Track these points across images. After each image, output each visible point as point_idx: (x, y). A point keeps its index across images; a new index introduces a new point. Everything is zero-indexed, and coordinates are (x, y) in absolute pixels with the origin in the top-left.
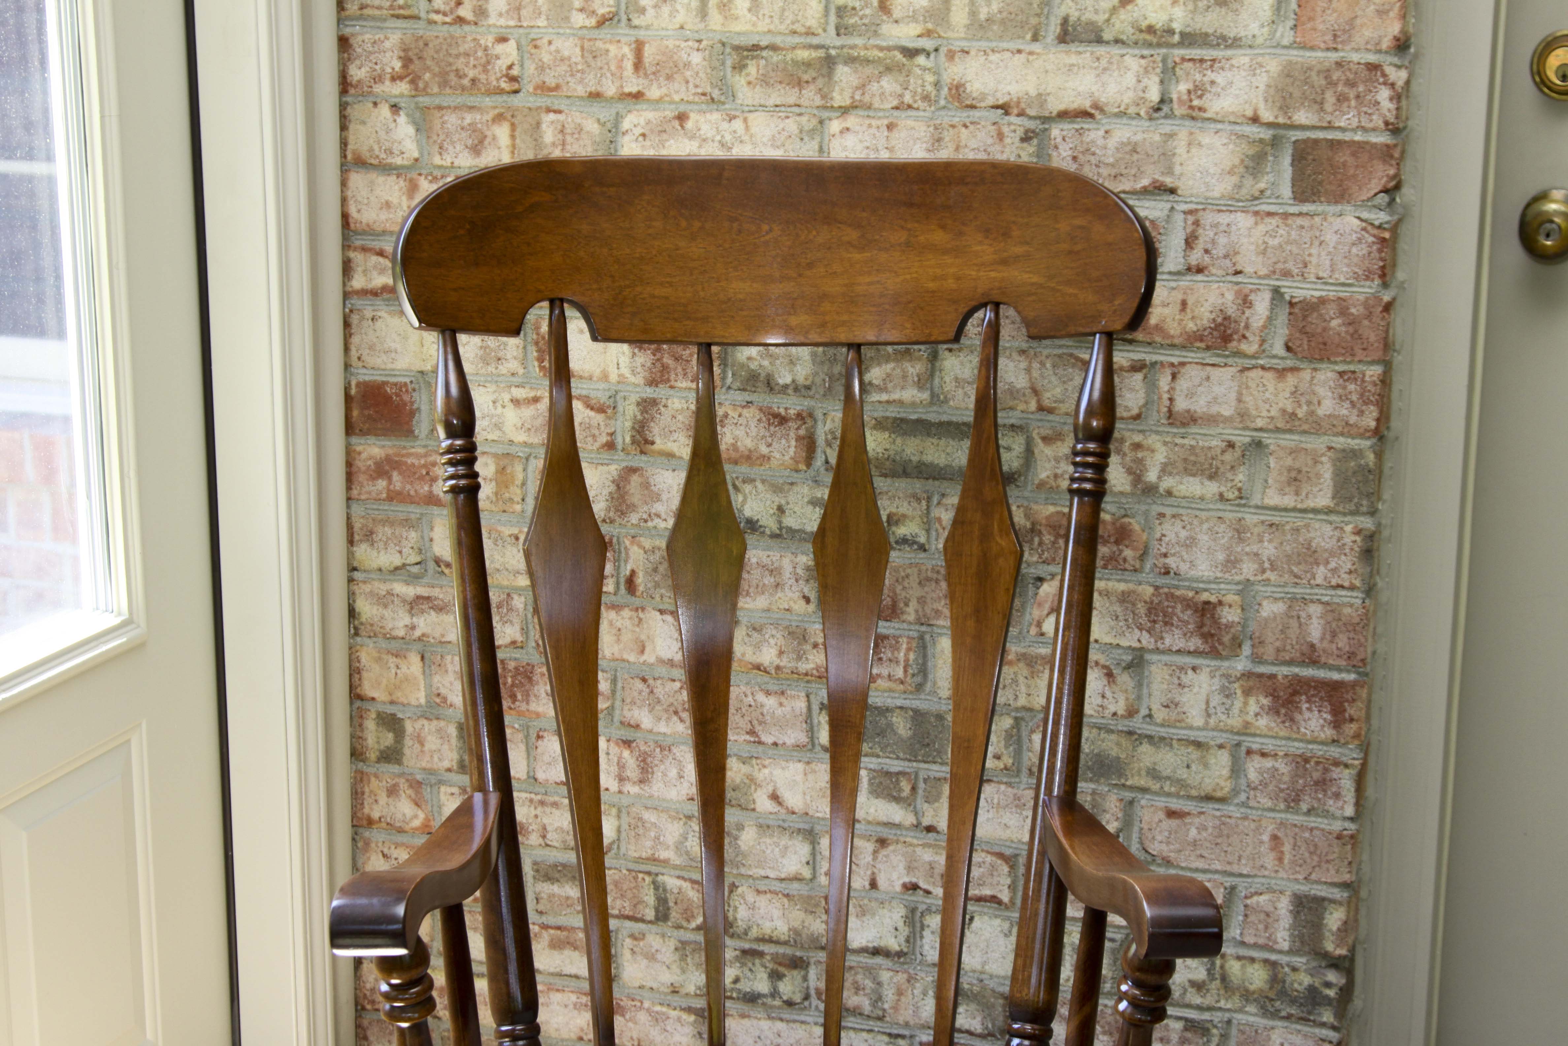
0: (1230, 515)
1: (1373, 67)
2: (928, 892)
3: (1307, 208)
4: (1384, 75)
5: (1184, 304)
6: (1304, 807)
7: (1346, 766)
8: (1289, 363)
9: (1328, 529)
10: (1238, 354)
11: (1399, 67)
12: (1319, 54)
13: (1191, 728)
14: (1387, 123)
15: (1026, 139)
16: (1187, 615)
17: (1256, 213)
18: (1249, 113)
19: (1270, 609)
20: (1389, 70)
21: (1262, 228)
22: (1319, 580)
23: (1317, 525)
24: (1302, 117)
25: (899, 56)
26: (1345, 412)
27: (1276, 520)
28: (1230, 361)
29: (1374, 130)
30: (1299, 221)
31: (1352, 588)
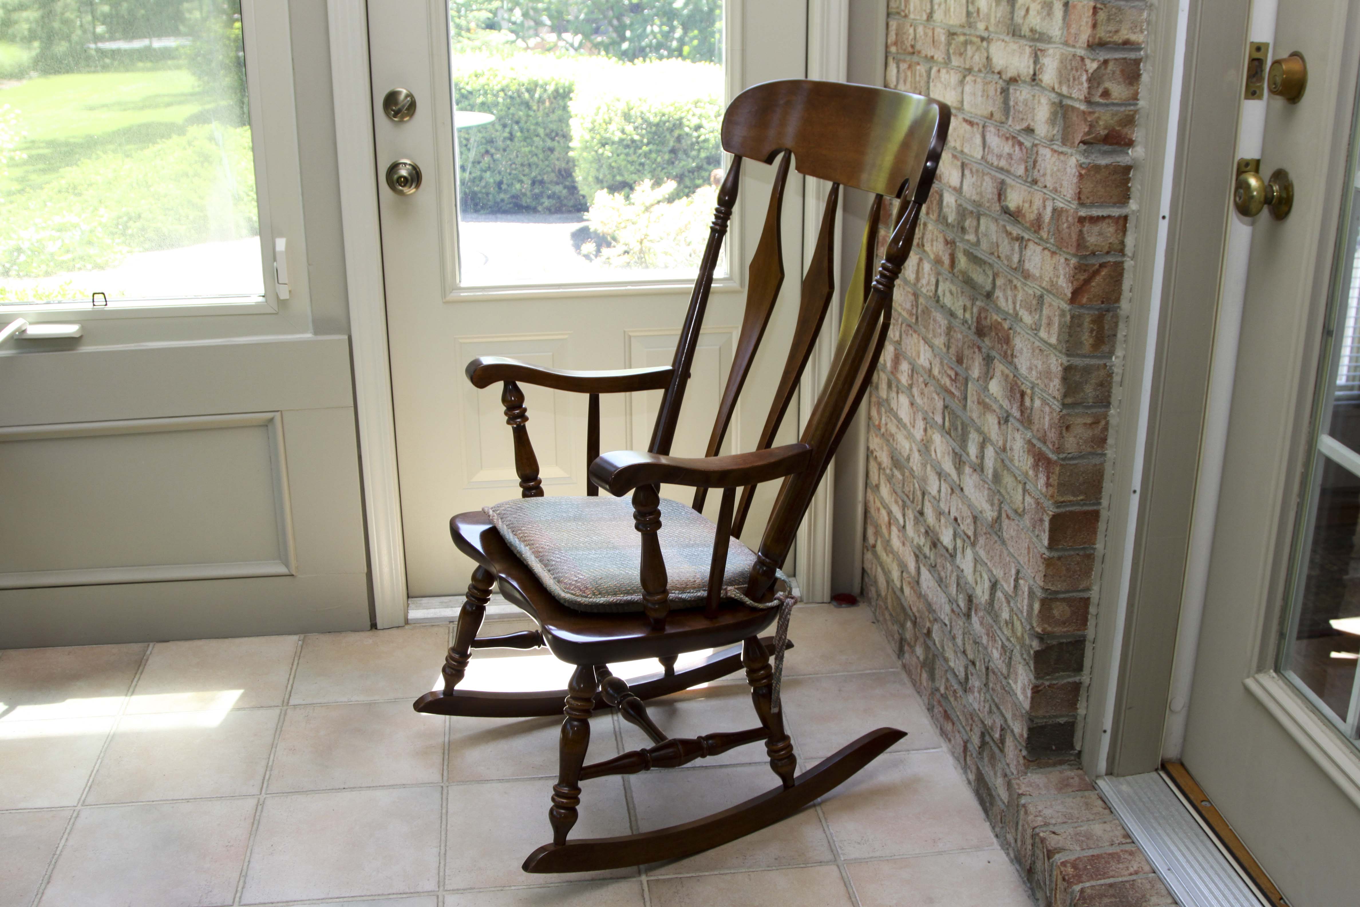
0: (1032, 339)
1: (1082, 59)
2: (959, 525)
3: (1064, 149)
4: (1085, 65)
5: (1031, 202)
6: (1037, 533)
7: (1048, 514)
8: (1054, 249)
9: (1054, 359)
10: (1041, 239)
11: (1093, 60)
12: (1070, 49)
13: (1014, 465)
14: (1086, 98)
15: (1001, 93)
16: (1018, 395)
17: (1052, 150)
18: (1052, 85)
19: (1037, 403)
20: (1087, 62)
21: (1053, 159)
22: (1050, 392)
23: (1052, 355)
24: (1065, 90)
25: (979, 40)
26: (1064, 285)
27: (1043, 347)
28: (1041, 242)
29: (1081, 101)
30: (1062, 157)
31: (1058, 401)
